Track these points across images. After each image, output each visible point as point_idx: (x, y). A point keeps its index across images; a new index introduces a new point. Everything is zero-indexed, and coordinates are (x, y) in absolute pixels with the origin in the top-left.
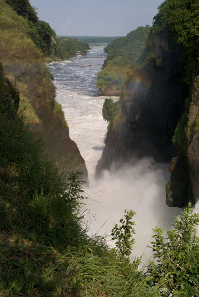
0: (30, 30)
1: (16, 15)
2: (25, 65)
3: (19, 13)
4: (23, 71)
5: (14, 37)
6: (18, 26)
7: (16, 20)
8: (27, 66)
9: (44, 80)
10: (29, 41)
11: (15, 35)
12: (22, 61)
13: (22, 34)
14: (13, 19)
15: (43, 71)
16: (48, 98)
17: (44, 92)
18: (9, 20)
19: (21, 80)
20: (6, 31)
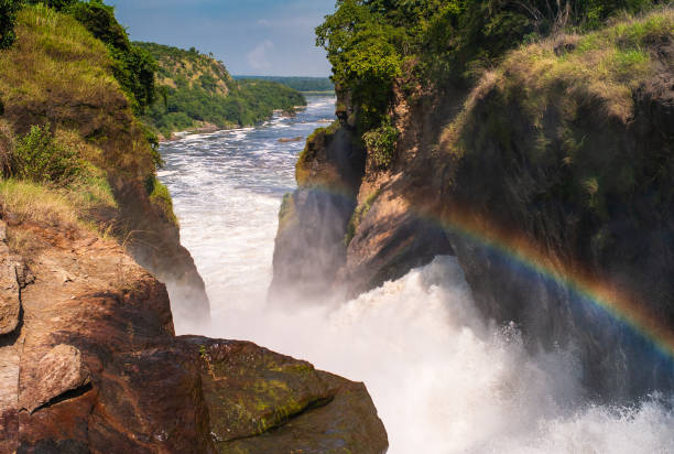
0: (114, 62)
1: (91, 39)
2: (100, 117)
3: (97, 35)
4: (96, 127)
5: (84, 72)
6: (92, 55)
7: (91, 46)
8: (103, 119)
9: (135, 144)
10: (110, 79)
11: (86, 70)
12: (95, 111)
13: (99, 69)
14: (84, 44)
15: (132, 128)
16: (140, 173)
17: (133, 162)
18: (78, 47)
19: (92, 142)
20: (71, 65)
